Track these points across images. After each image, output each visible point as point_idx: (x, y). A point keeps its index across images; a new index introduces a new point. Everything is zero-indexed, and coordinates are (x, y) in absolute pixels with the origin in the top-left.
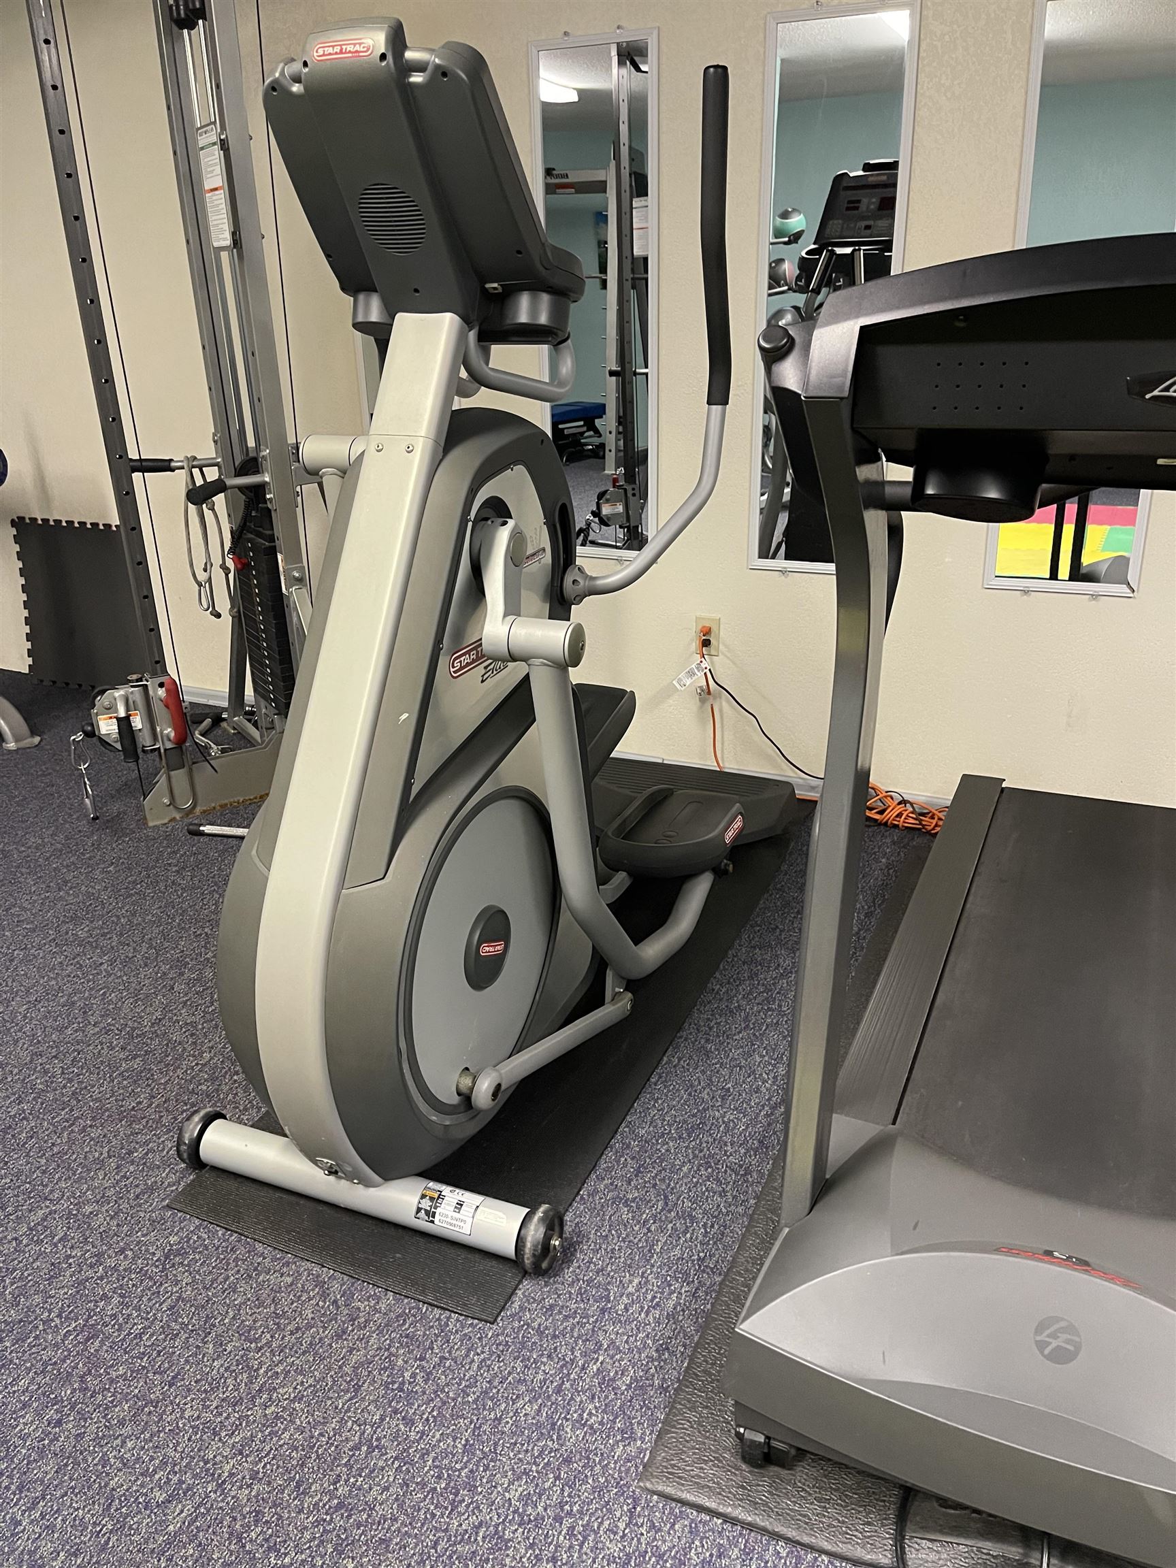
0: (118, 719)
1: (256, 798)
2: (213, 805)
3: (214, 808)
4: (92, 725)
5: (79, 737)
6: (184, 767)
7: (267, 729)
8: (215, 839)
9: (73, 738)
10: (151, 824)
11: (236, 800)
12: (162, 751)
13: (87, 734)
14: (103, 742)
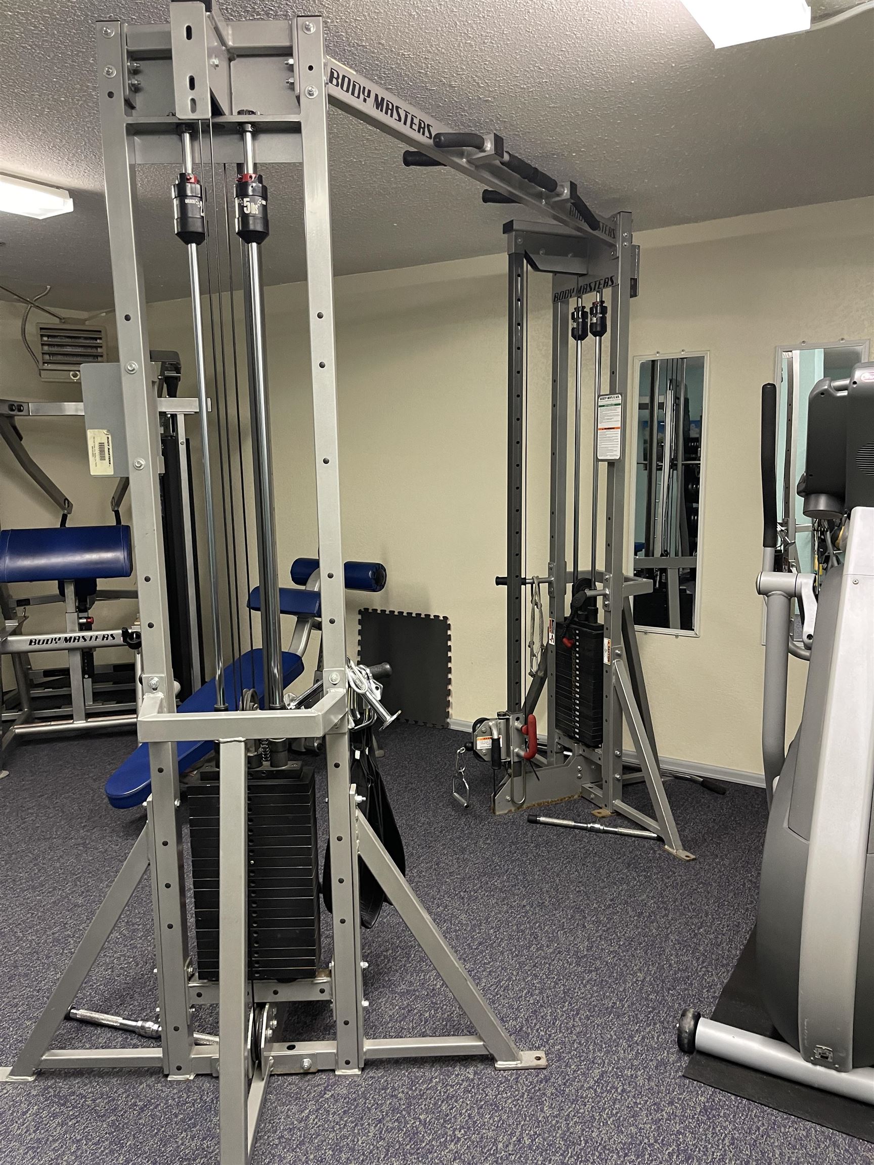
0: (493, 740)
1: (558, 800)
2: (534, 803)
3: (534, 805)
4: (472, 743)
5: (462, 750)
6: (521, 775)
7: (556, 753)
8: (547, 826)
9: (458, 751)
10: (497, 813)
11: (547, 801)
12: (512, 763)
13: (468, 749)
14: (477, 755)
